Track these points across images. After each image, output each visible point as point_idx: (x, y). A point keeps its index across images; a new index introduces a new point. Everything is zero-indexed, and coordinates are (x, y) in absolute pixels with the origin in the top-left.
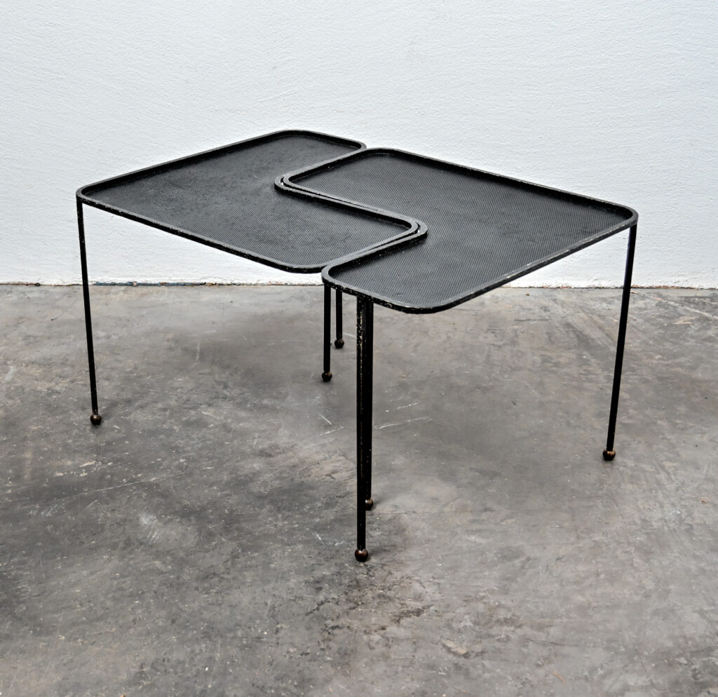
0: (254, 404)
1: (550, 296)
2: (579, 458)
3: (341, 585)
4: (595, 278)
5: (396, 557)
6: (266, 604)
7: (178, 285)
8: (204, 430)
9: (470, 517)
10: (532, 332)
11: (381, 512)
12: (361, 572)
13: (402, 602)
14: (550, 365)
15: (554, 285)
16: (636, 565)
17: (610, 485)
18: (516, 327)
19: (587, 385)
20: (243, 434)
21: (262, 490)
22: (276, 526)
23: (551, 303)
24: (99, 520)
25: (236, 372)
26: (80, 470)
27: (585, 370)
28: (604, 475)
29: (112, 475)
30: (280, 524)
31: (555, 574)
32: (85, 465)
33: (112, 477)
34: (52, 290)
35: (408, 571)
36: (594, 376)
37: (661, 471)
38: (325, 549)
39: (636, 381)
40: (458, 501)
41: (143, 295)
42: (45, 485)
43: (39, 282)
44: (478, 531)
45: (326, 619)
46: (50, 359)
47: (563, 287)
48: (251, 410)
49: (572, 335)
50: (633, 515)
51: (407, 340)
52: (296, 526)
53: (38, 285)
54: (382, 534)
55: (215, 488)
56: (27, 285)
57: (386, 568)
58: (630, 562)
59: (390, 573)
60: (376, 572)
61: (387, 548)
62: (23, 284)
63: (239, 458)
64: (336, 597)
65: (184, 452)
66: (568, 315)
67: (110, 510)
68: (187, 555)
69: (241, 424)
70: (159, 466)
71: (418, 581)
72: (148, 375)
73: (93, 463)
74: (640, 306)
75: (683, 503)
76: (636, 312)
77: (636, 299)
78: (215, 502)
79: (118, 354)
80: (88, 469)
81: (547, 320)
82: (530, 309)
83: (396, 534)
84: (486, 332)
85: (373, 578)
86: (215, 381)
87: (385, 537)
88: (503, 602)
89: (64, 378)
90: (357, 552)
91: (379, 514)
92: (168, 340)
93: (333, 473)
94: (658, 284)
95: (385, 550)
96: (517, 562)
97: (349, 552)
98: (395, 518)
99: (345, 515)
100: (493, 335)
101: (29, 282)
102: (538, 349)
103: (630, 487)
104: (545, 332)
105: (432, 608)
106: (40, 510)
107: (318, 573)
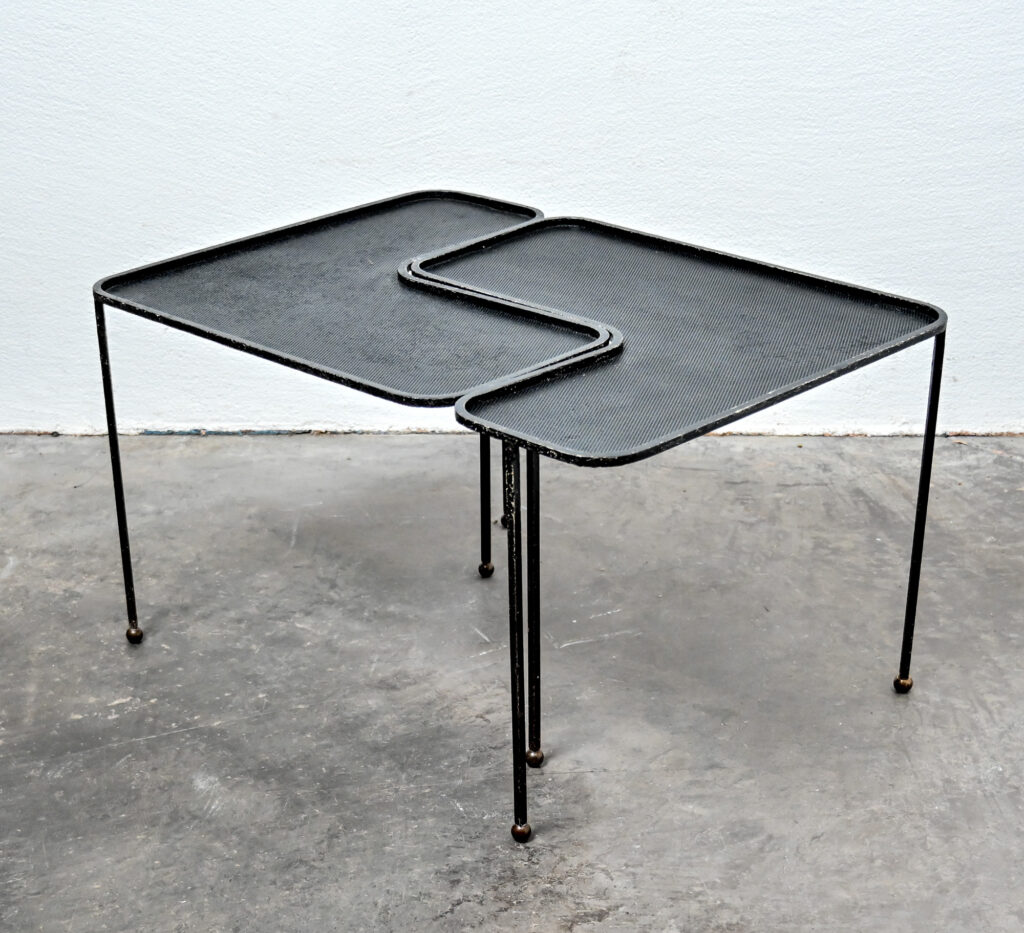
0: (375, 612)
1: (835, 448)
2: (858, 690)
3: (488, 876)
4: (904, 420)
5: (574, 836)
6: (376, 904)
7: (268, 433)
8: (296, 651)
9: (688, 777)
10: (801, 502)
11: (555, 770)
12: (519, 857)
13: (577, 901)
14: (826, 551)
15: (841, 432)
16: (929, 846)
17: (900, 729)
18: (778, 495)
19: (879, 582)
20: (356, 656)
21: (379, 738)
22: (397, 791)
23: (834, 459)
24: (133, 783)
25: (349, 565)
26: (108, 710)
27: (878, 560)
28: (894, 715)
29: (156, 717)
30: (403, 788)
31: (808, 860)
32: (116, 702)
33: (155, 721)
34: (77, 442)
35: (590, 857)
36: (890, 568)
37: (980, 709)
38: (468, 825)
39: (954, 576)
40: (671, 754)
41: (215, 449)
42: (55, 732)
43: (58, 430)
44: (700, 797)
45: (463, 925)
46: (70, 547)
47: (854, 435)
48: (369, 620)
49: (862, 506)
50: (932, 772)
51: (612, 515)
52: (427, 791)
53: (55, 434)
54: (555, 803)
55: (309, 736)
56: (39, 435)
57: (557, 851)
58: (922, 841)
59: (563, 859)
60: (542, 858)
61: (560, 823)
62: (33, 434)
63: (348, 691)
64: (479, 893)
65: (266, 683)
66: (859, 477)
67: (150, 768)
68: (261, 834)
69: (353, 642)
70: (228, 703)
71: (603, 870)
72: (218, 569)
73: (128, 699)
74: (969, 463)
75: (1008, 755)
76: (962, 472)
77: (965, 453)
78: (308, 757)
79: (172, 538)
80: (119, 708)
81: (826, 485)
82: (801, 468)
83: (576, 802)
84: (733, 503)
85: (537, 866)
86: (319, 578)
87: (559, 807)
88: (727, 901)
89: (90, 573)
90: (514, 827)
91: (553, 773)
92: (250, 517)
93: (488, 712)
94: (999, 430)
95: (557, 826)
96: (754, 843)
97: (504, 827)
98: (577, 778)
99: (500, 775)
100: (742, 507)
101: (42, 429)
102: (810, 527)
103: (931, 732)
104: (822, 502)
105: (621, 909)
106: (46, 769)
107: (455, 860)
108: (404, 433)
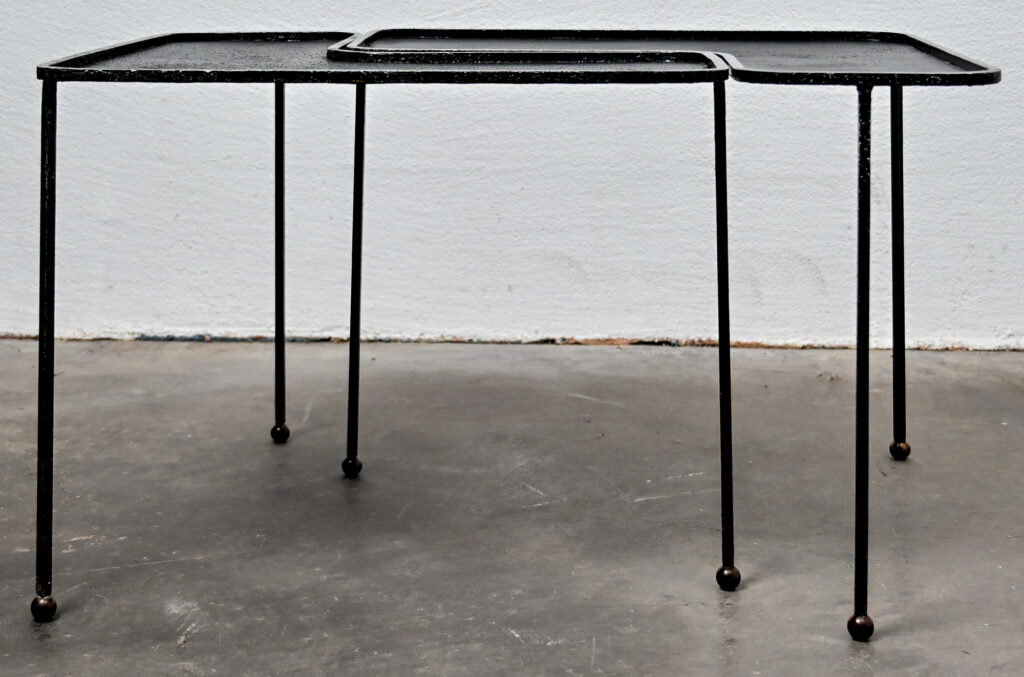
1: (935, 359)
15: (938, 344)
22: (431, 618)
23: (936, 366)
26: (64, 545)
29: (124, 551)
32: (75, 539)
33: (122, 555)
38: (526, 650)
41: (220, 351)
47: (954, 349)
52: (471, 619)
54: (640, 632)
62: (13, 337)
67: (110, 594)
70: (217, 541)
80: (77, 544)
83: (669, 632)
87: (646, 636)
98: (667, 610)
101: (24, 332)
108: (438, 342)
